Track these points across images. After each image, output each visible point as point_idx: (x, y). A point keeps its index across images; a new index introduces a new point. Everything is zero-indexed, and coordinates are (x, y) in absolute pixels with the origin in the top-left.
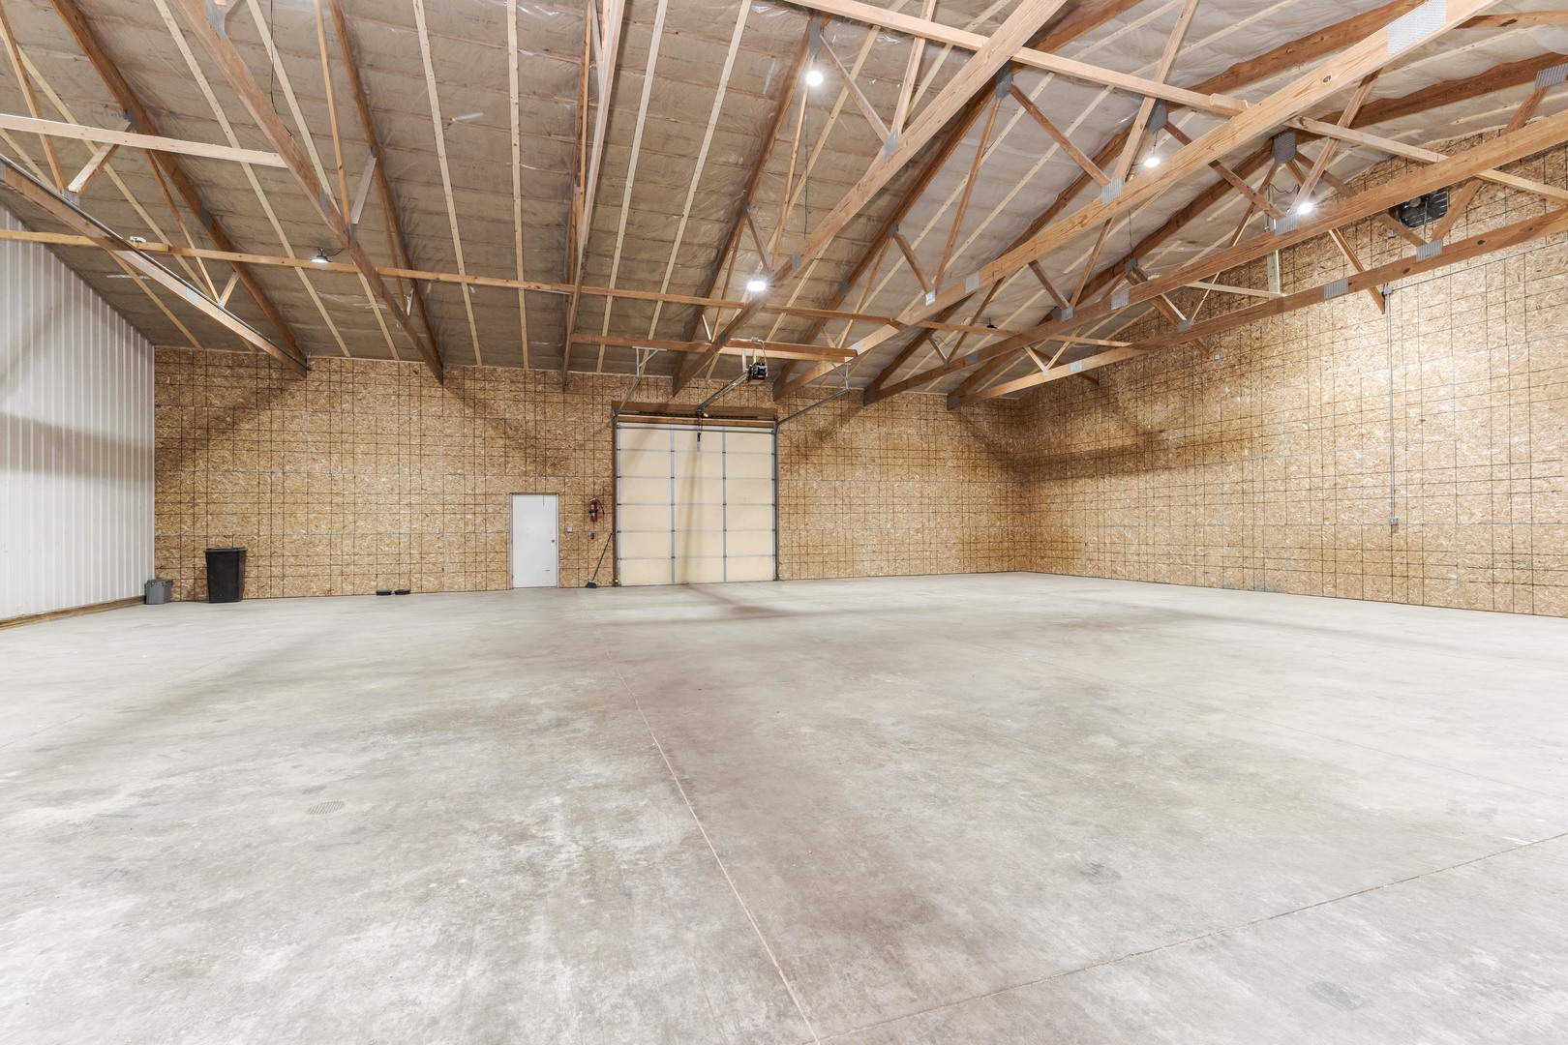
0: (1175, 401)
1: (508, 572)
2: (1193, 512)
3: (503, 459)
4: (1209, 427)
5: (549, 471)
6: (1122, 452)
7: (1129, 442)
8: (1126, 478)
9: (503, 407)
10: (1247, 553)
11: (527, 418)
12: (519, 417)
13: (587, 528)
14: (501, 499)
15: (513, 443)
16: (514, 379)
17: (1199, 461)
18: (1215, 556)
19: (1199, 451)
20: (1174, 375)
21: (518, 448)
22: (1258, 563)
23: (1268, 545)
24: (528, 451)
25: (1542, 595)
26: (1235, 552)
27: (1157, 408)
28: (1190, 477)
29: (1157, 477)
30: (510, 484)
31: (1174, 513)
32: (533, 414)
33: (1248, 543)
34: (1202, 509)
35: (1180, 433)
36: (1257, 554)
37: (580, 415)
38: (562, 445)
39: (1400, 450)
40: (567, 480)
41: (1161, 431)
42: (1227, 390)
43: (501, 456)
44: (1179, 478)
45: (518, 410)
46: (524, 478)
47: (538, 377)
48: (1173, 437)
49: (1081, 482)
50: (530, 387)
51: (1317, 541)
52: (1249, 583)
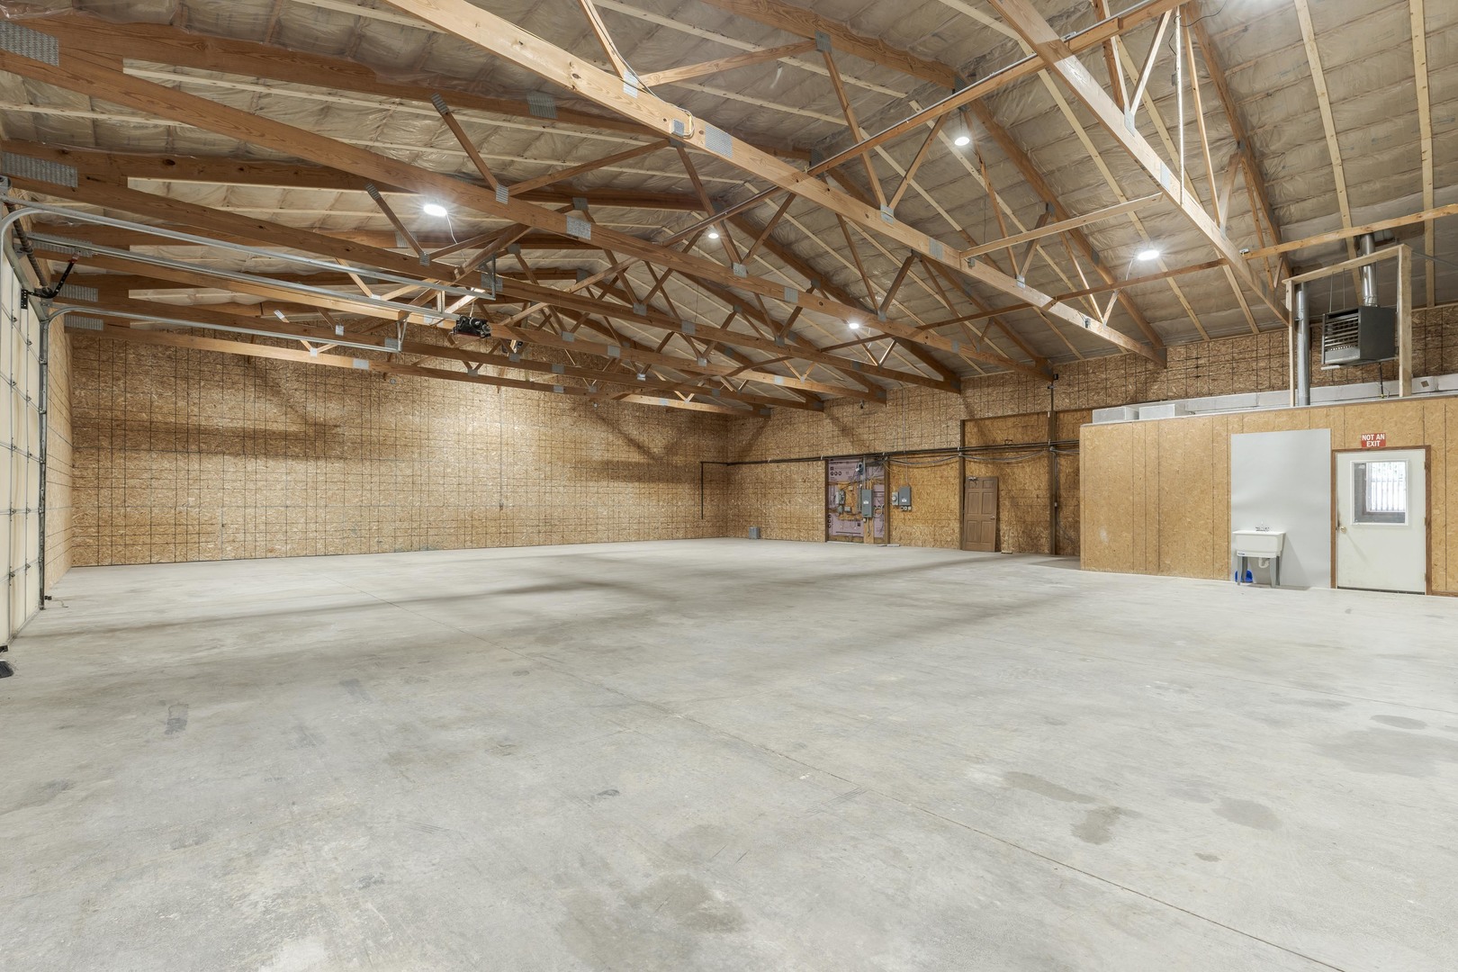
0: (351, 405)
2: (369, 495)
4: (386, 432)
6: (285, 436)
7: (293, 428)
8: (290, 462)
10: (415, 525)
17: (376, 456)
18: (388, 529)
19: (371, 449)
20: (352, 383)
22: (424, 532)
23: (431, 519)
25: (554, 536)
26: (406, 525)
27: (332, 405)
28: (367, 468)
29: (330, 465)
31: (348, 494)
33: (416, 518)
34: (377, 493)
35: (356, 432)
36: (422, 526)
39: (504, 467)
41: (336, 426)
42: (401, 408)
44: (355, 468)
48: (350, 433)
49: (217, 459)
51: (462, 516)
52: (416, 545)
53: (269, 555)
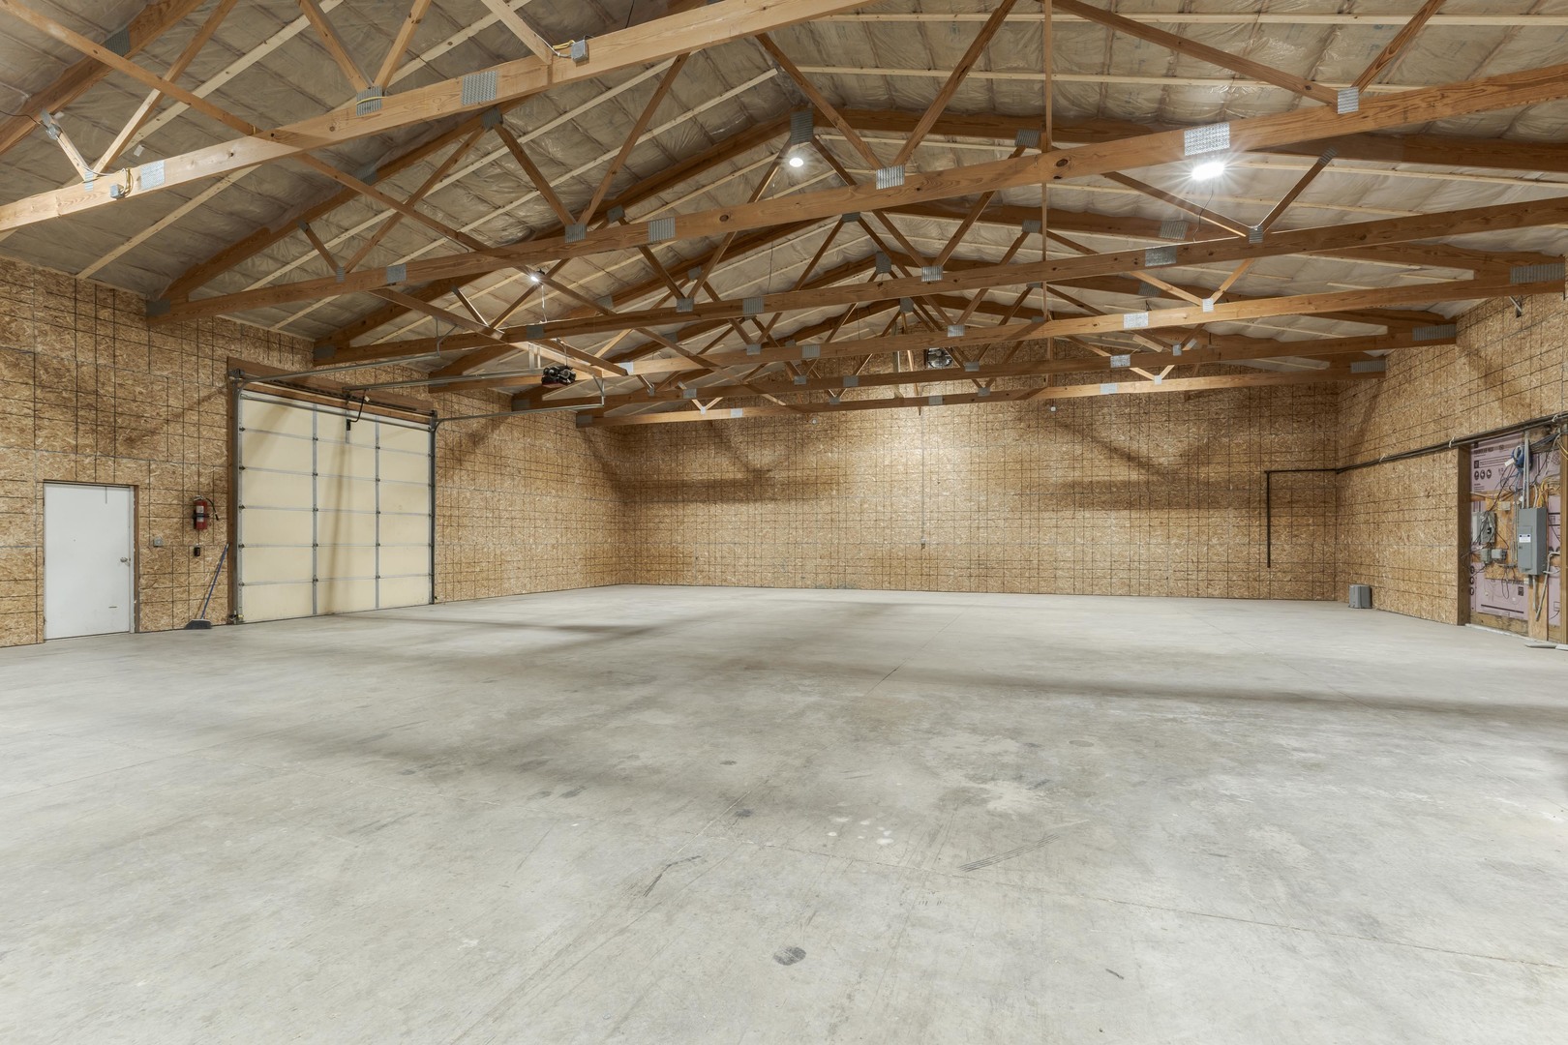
0: (780, 450)
1: (39, 613)
2: (794, 533)
3: (29, 422)
4: (808, 472)
5: (121, 449)
6: (734, 483)
7: (739, 476)
8: (737, 505)
9: (29, 331)
10: (834, 563)
11: (80, 358)
12: (63, 355)
13: (187, 539)
14: (26, 489)
15: (52, 397)
16: (54, 288)
17: (799, 496)
18: (810, 565)
19: (800, 489)
20: (781, 429)
21: (63, 405)
22: (841, 570)
23: (849, 557)
24: (81, 413)
26: (825, 562)
27: (766, 452)
28: (792, 507)
29: (764, 506)
30: (43, 464)
31: (778, 534)
32: (91, 354)
33: (834, 555)
34: (801, 532)
35: (784, 474)
36: (841, 564)
37: (176, 369)
38: (145, 411)
39: (927, 500)
40: (153, 466)
41: (768, 471)
42: (822, 447)
43: (26, 416)
44: (784, 507)
45: (61, 341)
46: (73, 456)
47: (102, 296)
48: (780, 476)
49: (693, 506)
50: (86, 308)
51: (880, 554)
52: (835, 583)
53: (724, 584)
